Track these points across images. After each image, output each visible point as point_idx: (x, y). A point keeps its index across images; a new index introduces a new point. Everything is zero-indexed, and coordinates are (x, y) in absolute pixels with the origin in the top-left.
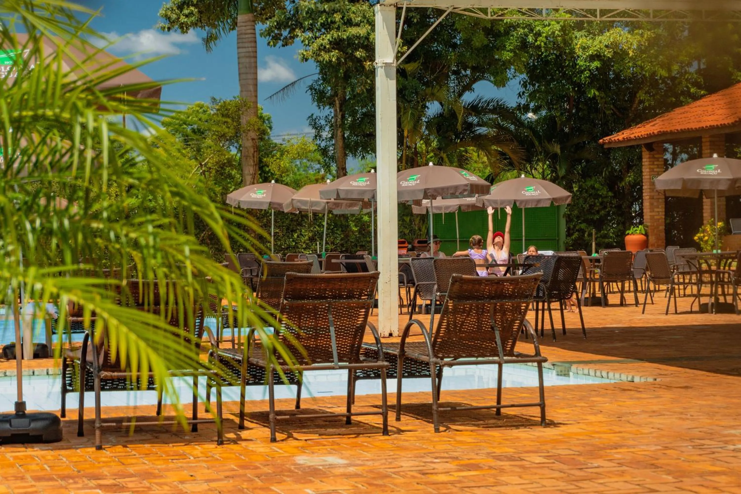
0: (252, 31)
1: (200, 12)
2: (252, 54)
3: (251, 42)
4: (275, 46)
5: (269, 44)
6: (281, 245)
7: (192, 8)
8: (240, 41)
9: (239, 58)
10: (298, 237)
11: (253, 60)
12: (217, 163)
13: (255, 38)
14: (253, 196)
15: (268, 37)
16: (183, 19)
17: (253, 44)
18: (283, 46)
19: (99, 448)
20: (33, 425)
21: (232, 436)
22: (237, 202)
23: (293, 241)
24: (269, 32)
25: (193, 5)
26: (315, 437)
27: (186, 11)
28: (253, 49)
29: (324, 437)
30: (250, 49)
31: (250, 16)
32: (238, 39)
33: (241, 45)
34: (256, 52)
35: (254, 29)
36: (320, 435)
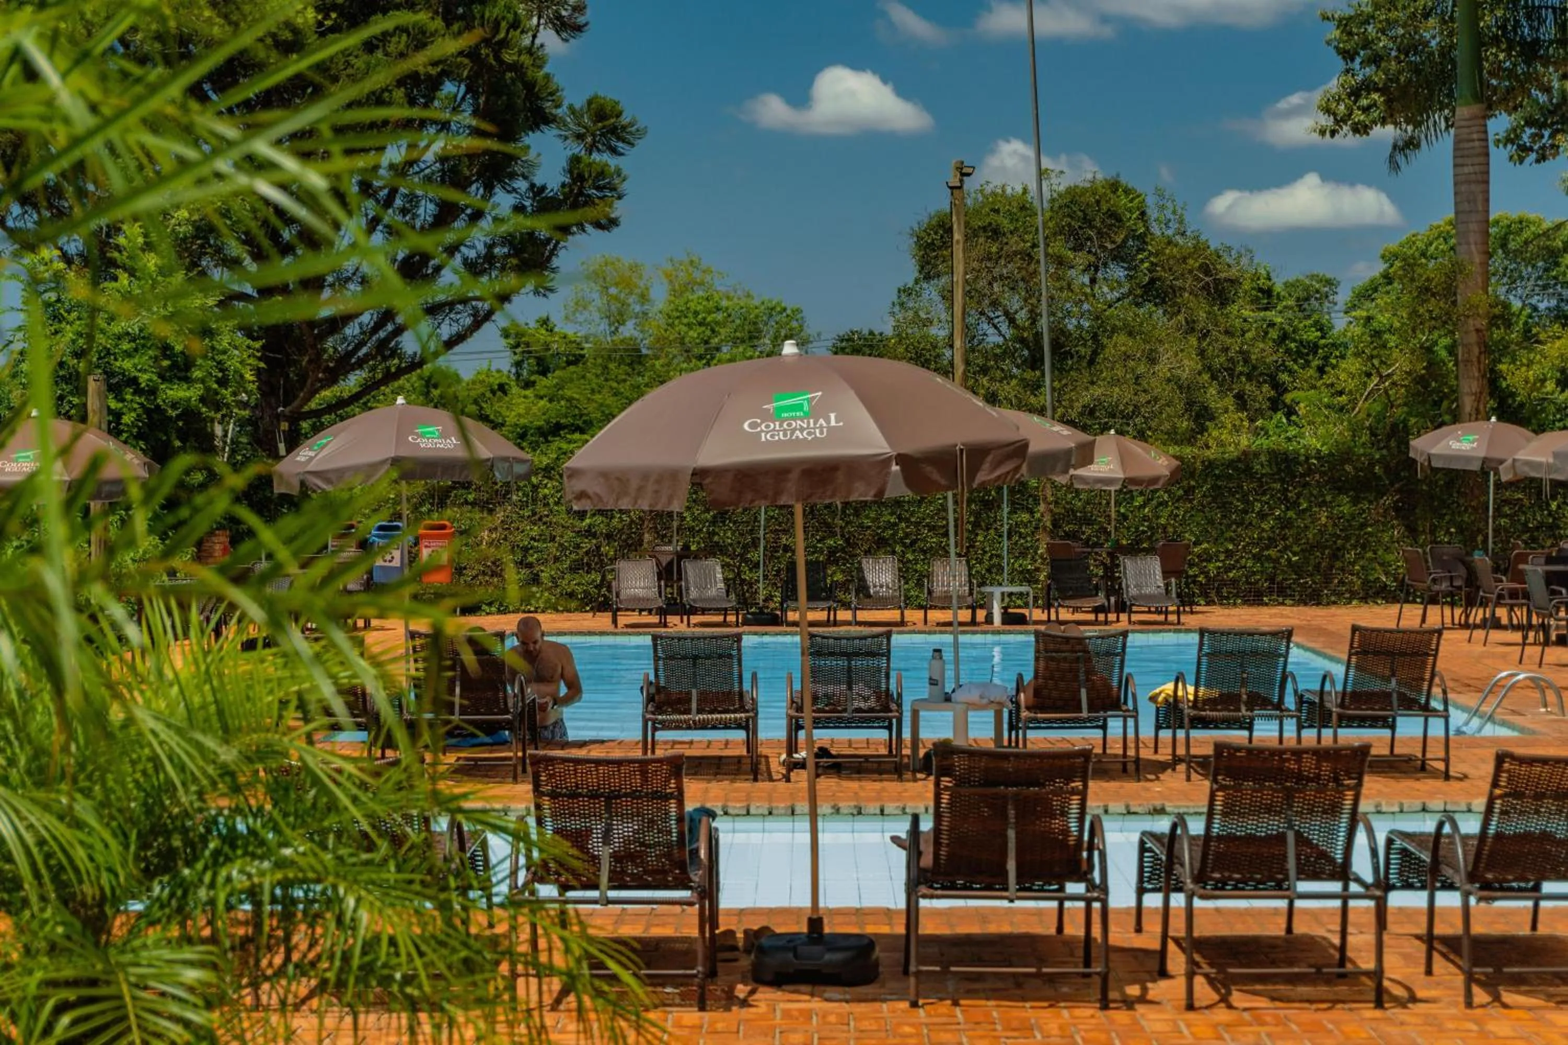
0: (1482, 136)
1: (1389, 102)
2: (1479, 177)
3: (1479, 155)
4: (1521, 162)
5: (1511, 158)
6: (1527, 522)
7: (1375, 96)
8: (1459, 153)
9: (1456, 184)
10: (1559, 507)
11: (1481, 187)
12: (1409, 373)
13: (1487, 147)
14: (1455, 445)
15: (1509, 146)
16: (1359, 116)
17: (1482, 159)
18: (1538, 161)
19: (914, 1005)
20: (828, 957)
21: (1133, 990)
22: (1425, 457)
23: (1550, 514)
24: (1512, 138)
25: (1377, 90)
26: (1262, 1002)
27: (1364, 102)
28: (1482, 168)
29: (1278, 1004)
30: (1477, 168)
31: (1476, 109)
32: (1455, 150)
33: (1460, 161)
34: (1488, 173)
35: (1486, 132)
36: (1273, 999)
